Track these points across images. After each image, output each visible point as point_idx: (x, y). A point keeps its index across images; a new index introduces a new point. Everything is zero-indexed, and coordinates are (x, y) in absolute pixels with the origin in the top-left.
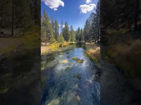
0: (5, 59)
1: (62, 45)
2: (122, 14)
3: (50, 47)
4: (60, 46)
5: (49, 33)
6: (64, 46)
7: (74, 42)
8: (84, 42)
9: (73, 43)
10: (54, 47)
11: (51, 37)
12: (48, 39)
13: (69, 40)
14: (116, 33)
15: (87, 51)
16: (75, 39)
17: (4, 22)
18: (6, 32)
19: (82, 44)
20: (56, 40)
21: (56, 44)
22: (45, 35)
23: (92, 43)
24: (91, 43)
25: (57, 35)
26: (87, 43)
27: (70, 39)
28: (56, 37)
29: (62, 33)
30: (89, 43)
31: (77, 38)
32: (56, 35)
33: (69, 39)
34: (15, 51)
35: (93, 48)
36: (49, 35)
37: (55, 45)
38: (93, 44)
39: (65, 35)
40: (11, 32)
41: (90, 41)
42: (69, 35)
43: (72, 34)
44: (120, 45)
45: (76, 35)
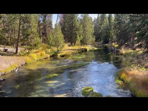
0: (4, 80)
1: (59, 55)
2: (138, 32)
3: (27, 59)
4: (54, 56)
5: (28, 22)
6: (62, 56)
7: (89, 48)
8: (116, 46)
9: (86, 50)
10: (36, 59)
11: (32, 32)
12: (22, 37)
13: (78, 42)
14: (131, 53)
15: (124, 71)
16: (92, 39)
17: (9, 39)
18: (11, 49)
19: (112, 51)
20: (44, 41)
21: (44, 52)
22: (17, 29)
23: (137, 49)
24: (135, 49)
25: (48, 29)
26: (123, 51)
27: (79, 39)
28: (44, 34)
29: (61, 24)
30: (130, 51)
31: (98, 36)
32: (45, 28)
33: (76, 38)
34: (17, 71)
35: (140, 63)
36: (25, 27)
37: (39, 54)
38: (141, 52)
39: (66, 29)
40: (15, 50)
41: (133, 44)
42: (77, 30)
43: (84, 27)
44: (136, 68)
45: (95, 27)
